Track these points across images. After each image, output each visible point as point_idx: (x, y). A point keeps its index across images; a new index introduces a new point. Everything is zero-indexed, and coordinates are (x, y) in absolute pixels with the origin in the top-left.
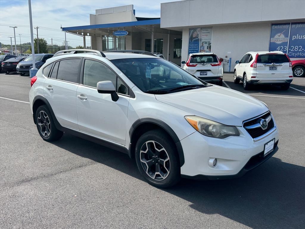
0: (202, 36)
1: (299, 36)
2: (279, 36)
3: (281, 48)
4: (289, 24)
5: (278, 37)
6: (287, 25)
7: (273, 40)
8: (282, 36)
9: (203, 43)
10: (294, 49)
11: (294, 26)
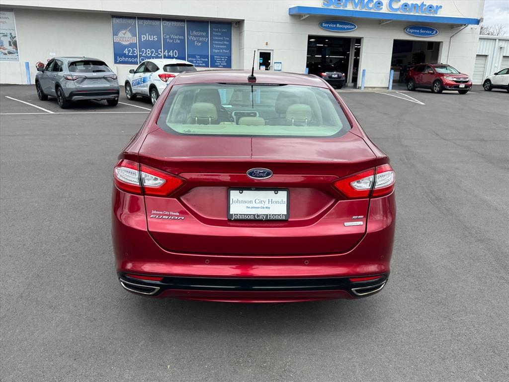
1: (150, 36)
2: (124, 34)
3: (129, 51)
4: (134, 18)
5: (123, 36)
6: (132, 20)
7: (117, 40)
8: (129, 35)
10: (146, 54)
11: (141, 22)
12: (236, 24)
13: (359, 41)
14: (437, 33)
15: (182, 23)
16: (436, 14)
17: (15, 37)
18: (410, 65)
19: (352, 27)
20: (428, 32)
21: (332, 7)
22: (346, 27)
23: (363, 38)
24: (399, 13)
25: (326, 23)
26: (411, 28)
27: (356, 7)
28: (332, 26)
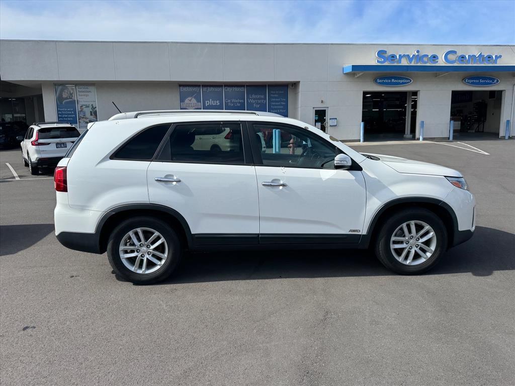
0: (78, 97)
1: (213, 102)
4: (199, 86)
5: (189, 102)
6: (197, 88)
7: (183, 105)
8: (194, 101)
9: (81, 107)
11: (205, 89)
12: (292, 86)
13: (415, 93)
14: (498, 81)
15: (242, 88)
16: (496, 63)
17: (96, 107)
18: (471, 114)
19: (408, 81)
20: (488, 81)
21: (386, 64)
22: (401, 81)
23: (419, 91)
24: (455, 65)
25: (381, 79)
26: (469, 79)
27: (411, 63)
28: (387, 81)
